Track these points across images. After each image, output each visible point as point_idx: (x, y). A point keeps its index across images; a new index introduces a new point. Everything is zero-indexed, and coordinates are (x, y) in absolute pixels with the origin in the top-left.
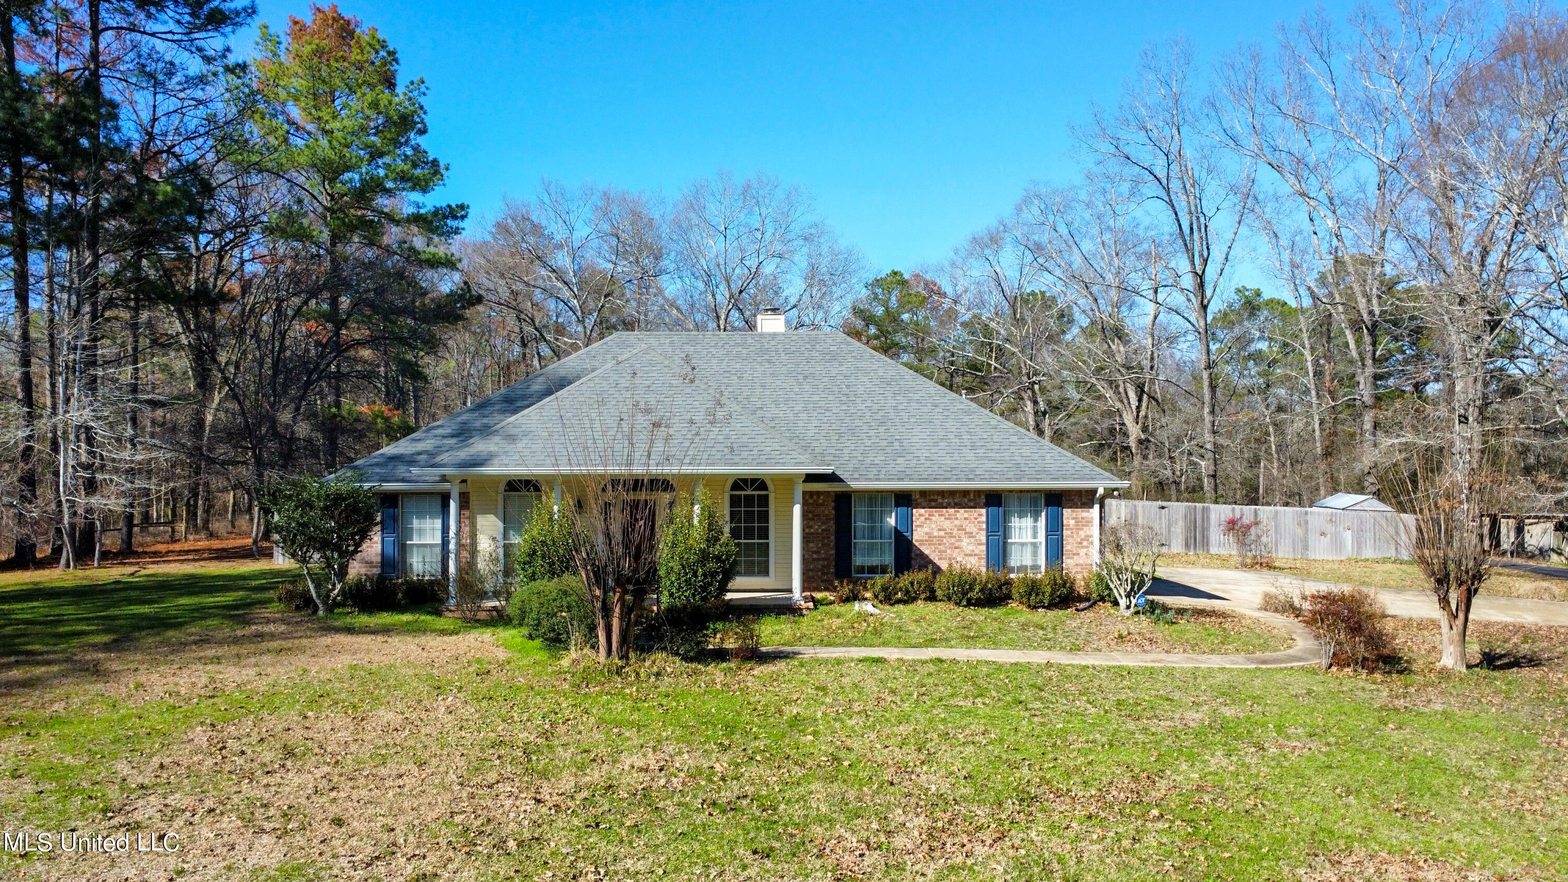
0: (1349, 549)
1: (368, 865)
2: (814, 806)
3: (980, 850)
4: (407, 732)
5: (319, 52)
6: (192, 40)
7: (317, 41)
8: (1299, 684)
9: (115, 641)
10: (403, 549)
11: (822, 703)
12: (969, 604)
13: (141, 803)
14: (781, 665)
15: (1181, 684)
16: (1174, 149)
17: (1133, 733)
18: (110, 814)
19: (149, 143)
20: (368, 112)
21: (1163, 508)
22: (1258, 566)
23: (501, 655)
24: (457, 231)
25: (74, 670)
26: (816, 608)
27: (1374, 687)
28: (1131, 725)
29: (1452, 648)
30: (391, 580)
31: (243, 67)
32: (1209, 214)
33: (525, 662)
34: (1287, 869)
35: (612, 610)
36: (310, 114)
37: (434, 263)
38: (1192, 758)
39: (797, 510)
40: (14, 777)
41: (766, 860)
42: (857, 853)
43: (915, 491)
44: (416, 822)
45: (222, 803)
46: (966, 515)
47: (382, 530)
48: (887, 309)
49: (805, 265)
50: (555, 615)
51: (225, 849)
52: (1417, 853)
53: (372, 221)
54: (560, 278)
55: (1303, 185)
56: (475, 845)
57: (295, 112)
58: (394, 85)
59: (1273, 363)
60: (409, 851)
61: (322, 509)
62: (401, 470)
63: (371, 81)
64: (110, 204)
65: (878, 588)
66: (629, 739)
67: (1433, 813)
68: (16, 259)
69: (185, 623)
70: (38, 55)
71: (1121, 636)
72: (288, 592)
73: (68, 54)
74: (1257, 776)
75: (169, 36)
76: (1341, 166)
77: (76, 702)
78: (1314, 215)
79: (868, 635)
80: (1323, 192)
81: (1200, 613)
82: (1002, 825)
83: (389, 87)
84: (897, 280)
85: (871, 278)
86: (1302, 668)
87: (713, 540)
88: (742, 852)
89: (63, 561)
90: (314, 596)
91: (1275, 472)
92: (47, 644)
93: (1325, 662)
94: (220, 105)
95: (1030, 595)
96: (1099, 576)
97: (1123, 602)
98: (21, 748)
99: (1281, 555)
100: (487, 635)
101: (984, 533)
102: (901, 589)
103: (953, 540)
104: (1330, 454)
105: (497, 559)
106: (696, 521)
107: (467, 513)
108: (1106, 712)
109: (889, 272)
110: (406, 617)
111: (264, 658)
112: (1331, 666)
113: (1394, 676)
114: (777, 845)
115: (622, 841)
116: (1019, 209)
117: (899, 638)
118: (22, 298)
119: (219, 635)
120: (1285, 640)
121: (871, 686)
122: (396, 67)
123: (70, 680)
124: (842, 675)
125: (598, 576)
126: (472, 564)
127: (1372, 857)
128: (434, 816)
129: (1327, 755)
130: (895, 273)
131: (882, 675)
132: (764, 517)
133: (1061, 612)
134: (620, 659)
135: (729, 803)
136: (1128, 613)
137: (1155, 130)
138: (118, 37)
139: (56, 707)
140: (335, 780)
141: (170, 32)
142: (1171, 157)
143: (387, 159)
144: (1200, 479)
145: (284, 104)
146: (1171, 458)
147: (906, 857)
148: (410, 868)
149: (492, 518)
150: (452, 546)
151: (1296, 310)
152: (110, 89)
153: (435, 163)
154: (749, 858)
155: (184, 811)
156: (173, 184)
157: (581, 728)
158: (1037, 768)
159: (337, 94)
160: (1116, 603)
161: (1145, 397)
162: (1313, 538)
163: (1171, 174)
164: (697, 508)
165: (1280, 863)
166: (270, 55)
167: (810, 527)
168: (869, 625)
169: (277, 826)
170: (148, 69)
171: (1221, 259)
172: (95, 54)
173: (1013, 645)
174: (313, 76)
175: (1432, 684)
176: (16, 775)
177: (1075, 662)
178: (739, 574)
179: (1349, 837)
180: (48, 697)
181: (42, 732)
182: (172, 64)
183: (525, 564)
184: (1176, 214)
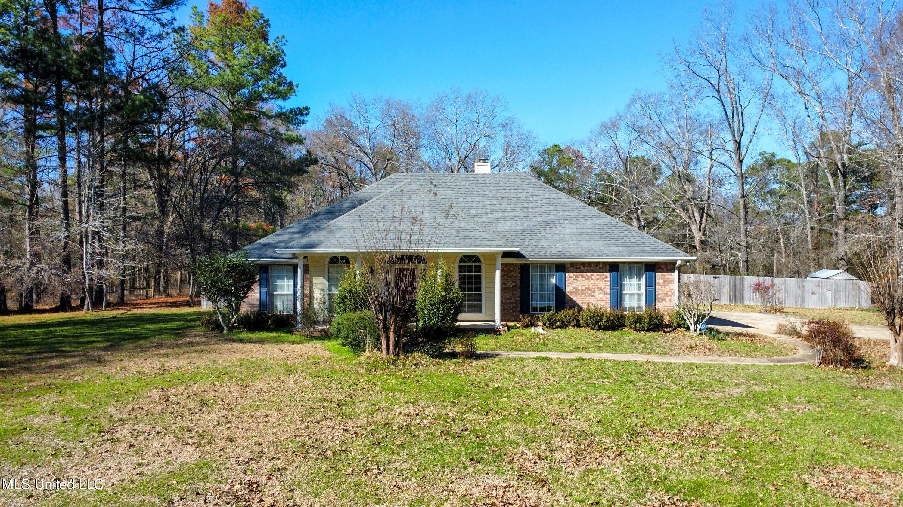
0: (830, 303)
1: (247, 463)
2: (507, 435)
3: (606, 461)
4: (271, 394)
5: (225, 21)
6: (154, 14)
7: (224, 15)
8: (801, 374)
9: (111, 346)
10: (271, 296)
11: (512, 381)
12: (600, 328)
13: (120, 428)
14: (488, 361)
15: (728, 373)
16: (723, 68)
17: (699, 399)
18: (103, 434)
19: (131, 73)
20: (253, 54)
21: (716, 278)
22: (774, 311)
23: (327, 354)
24: (303, 122)
25: (87, 360)
26: (509, 330)
27: (847, 376)
28: (698, 395)
29: (896, 354)
30: (265, 314)
31: (183, 29)
32: (744, 105)
33: (340, 358)
34: (796, 475)
35: (390, 328)
36: (221, 56)
37: (291, 141)
38: (736, 414)
39: (498, 273)
40: (51, 414)
41: (478, 464)
42: (533, 461)
43: (567, 263)
44: (275, 441)
45: (165, 429)
46: (598, 277)
47: (260, 285)
48: (551, 167)
49: (503, 141)
50: (357, 331)
51: (166, 453)
52: (879, 468)
53: (255, 117)
54: (362, 150)
55: (801, 87)
56: (308, 453)
57: (212, 56)
58: (267, 39)
59: (782, 196)
60: (270, 456)
61: (225, 273)
62: (269, 252)
63: (255, 37)
64: (110, 107)
65: (545, 319)
66: (399, 398)
67: (887, 446)
68: (59, 139)
69: (150, 337)
70: (71, 25)
71: (691, 347)
72: (207, 320)
73: (87, 24)
74: (777, 423)
75: (142, 12)
76: (825, 75)
77: (87, 376)
78: (808, 105)
79: (540, 345)
80: (814, 91)
81: (740, 334)
82: (620, 448)
83: (264, 41)
84: (557, 150)
85: (541, 148)
86: (803, 365)
87: (448, 290)
88: (464, 460)
89: (86, 307)
90: (221, 322)
91: (783, 260)
92: (74, 347)
93: (817, 362)
94: (170, 51)
95: (636, 323)
96: (678, 313)
97: (692, 327)
98: (56, 399)
99: (787, 306)
100: (319, 344)
101: (608, 287)
102: (559, 320)
103: (590, 292)
104: (818, 249)
105: (325, 302)
106: (439, 280)
107: (307, 276)
108: (683, 388)
109: (552, 145)
110: (273, 334)
111: (193, 354)
112: (820, 364)
113: (860, 370)
114: (485, 456)
115: (393, 453)
116: (629, 106)
117: (558, 347)
118: (63, 160)
119: (168, 343)
120: (792, 350)
121: (541, 373)
122: (269, 29)
123: (85, 365)
124: (524, 366)
125: (382, 308)
126: (310, 305)
127: (849, 470)
128: (285, 437)
129: (819, 413)
130: (556, 146)
131: (548, 366)
132: (479, 278)
133: (655, 334)
134: (395, 356)
135: (456, 433)
136: (695, 334)
137: (711, 57)
138: (114, 14)
139: (76, 378)
140: (230, 418)
141: (142, 10)
142: (721, 72)
143: (263, 82)
144: (737, 263)
145: (206, 51)
146: (720, 251)
147: (562, 464)
148: (270, 465)
149: (321, 279)
150: (299, 294)
151: (796, 165)
152: (110, 42)
153: (291, 83)
154: (468, 463)
155: (144, 433)
156: (144, 95)
157: (371, 392)
158: (641, 417)
159: (236, 45)
160: (688, 329)
161: (705, 215)
162: (807, 296)
163: (721, 82)
164: (439, 272)
165: (792, 472)
166: (198, 24)
167: (505, 284)
168: (540, 340)
169: (196, 441)
170: (130, 31)
171: (752, 133)
172: (101, 23)
173: (626, 351)
174: (222, 35)
175: (884, 375)
176: (52, 413)
177: (664, 361)
178: (465, 312)
179: (834, 458)
180: (72, 373)
181: (68, 391)
182: (143, 28)
183: (340, 303)
184: (724, 106)
